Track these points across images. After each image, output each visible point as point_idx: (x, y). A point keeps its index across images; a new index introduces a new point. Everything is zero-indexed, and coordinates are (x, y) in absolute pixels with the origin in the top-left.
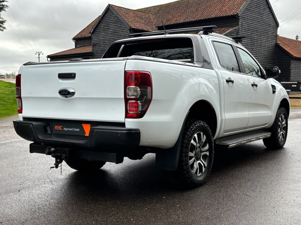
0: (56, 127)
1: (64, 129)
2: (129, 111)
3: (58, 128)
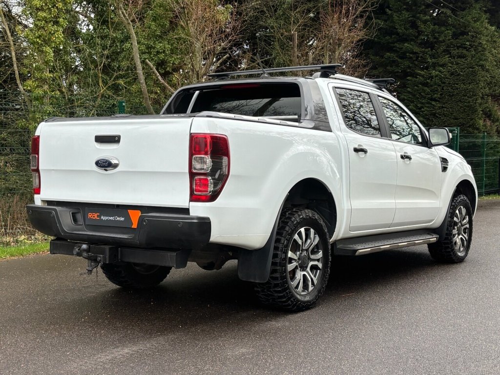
0: (90, 215)
1: (102, 217)
2: (196, 191)
3: (93, 216)
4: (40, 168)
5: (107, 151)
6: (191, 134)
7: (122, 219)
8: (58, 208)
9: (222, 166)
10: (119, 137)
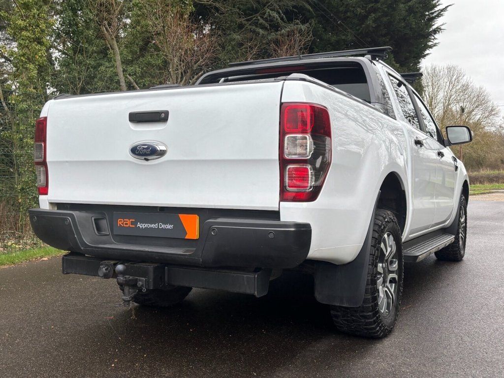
0: (120, 222)
1: (139, 225)
2: (289, 187)
3: (124, 223)
4: (48, 160)
5: (147, 134)
6: (281, 104)
7: (169, 227)
8: (76, 214)
9: (325, 150)
10: (167, 113)
